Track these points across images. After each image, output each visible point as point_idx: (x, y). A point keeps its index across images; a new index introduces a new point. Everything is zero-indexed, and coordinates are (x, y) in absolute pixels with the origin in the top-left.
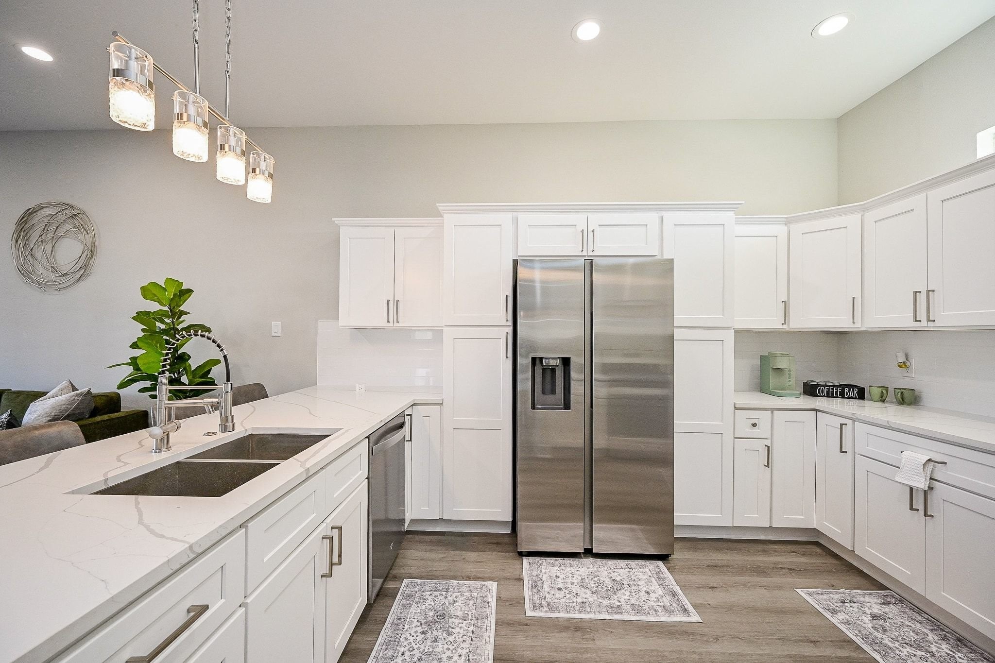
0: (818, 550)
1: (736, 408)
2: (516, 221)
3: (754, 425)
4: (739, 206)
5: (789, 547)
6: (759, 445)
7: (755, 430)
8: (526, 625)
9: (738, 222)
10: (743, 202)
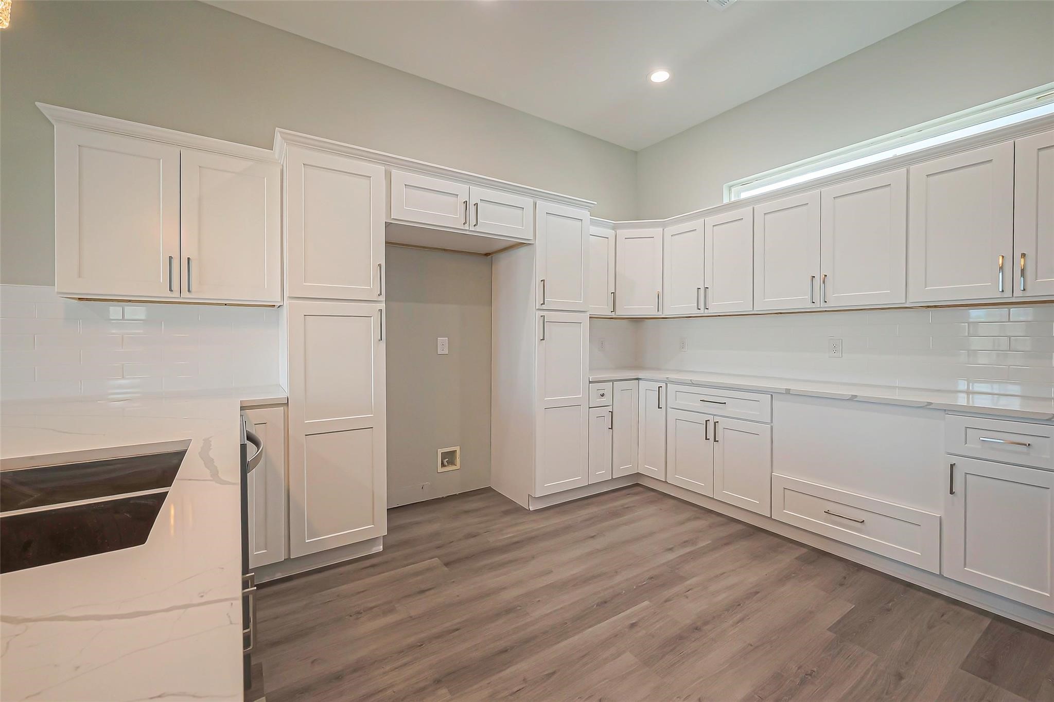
0: (640, 489)
1: (590, 382)
2: (388, 175)
3: (603, 395)
4: (593, 205)
5: (624, 492)
6: (605, 411)
7: (603, 399)
8: (457, 630)
9: (593, 222)
10: (596, 203)
